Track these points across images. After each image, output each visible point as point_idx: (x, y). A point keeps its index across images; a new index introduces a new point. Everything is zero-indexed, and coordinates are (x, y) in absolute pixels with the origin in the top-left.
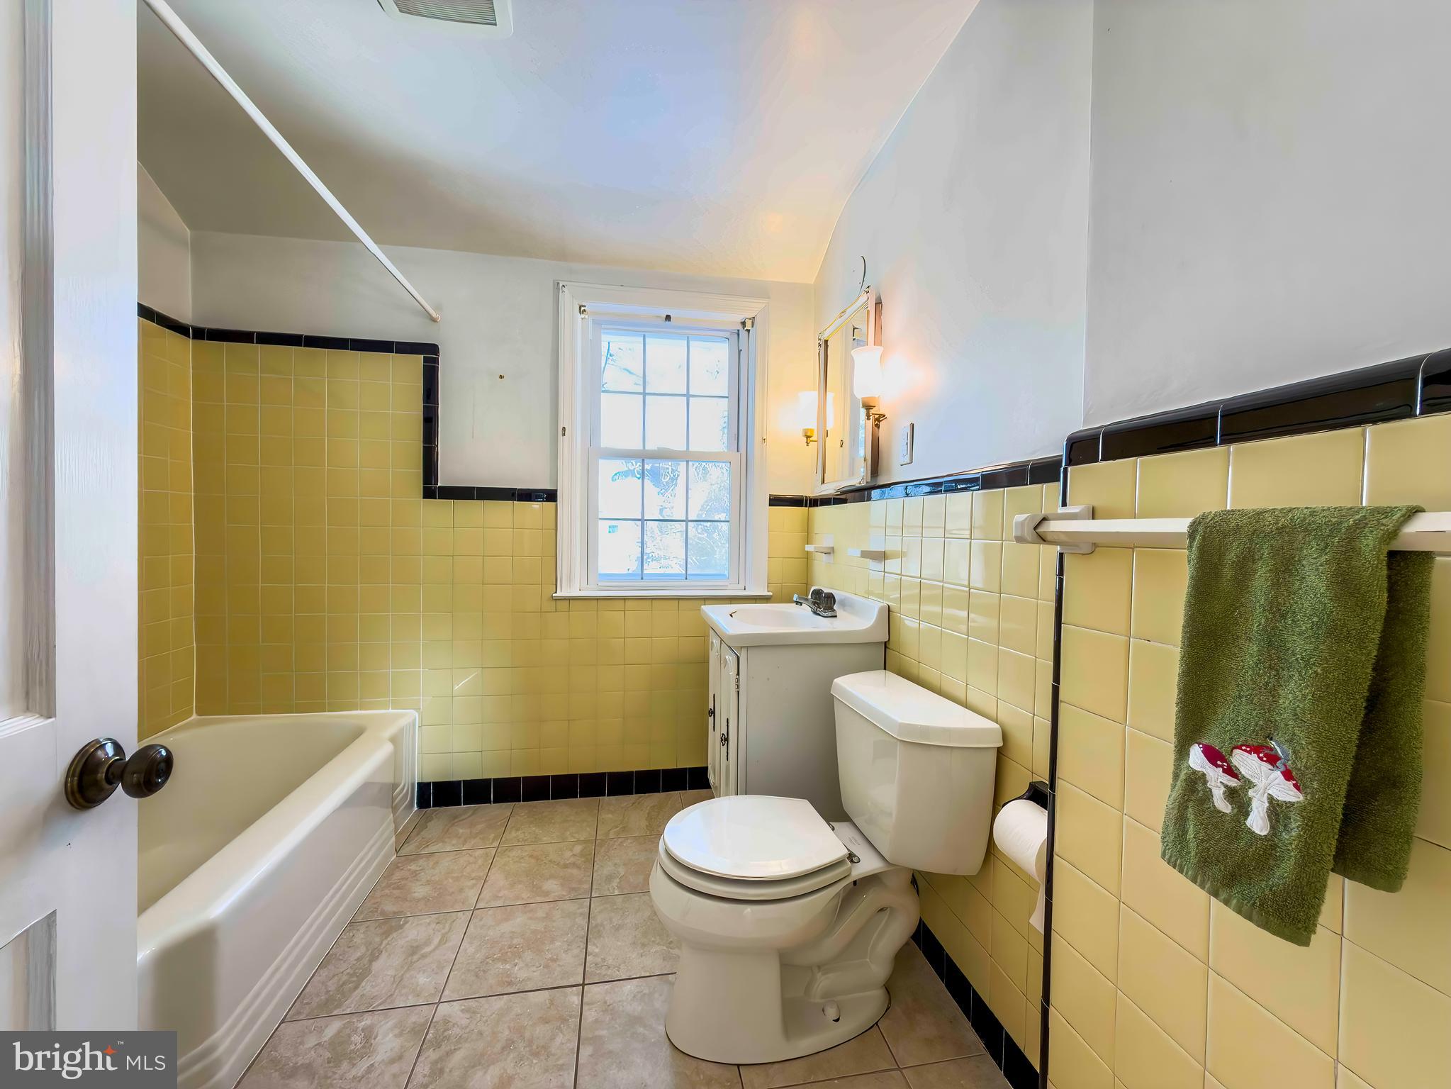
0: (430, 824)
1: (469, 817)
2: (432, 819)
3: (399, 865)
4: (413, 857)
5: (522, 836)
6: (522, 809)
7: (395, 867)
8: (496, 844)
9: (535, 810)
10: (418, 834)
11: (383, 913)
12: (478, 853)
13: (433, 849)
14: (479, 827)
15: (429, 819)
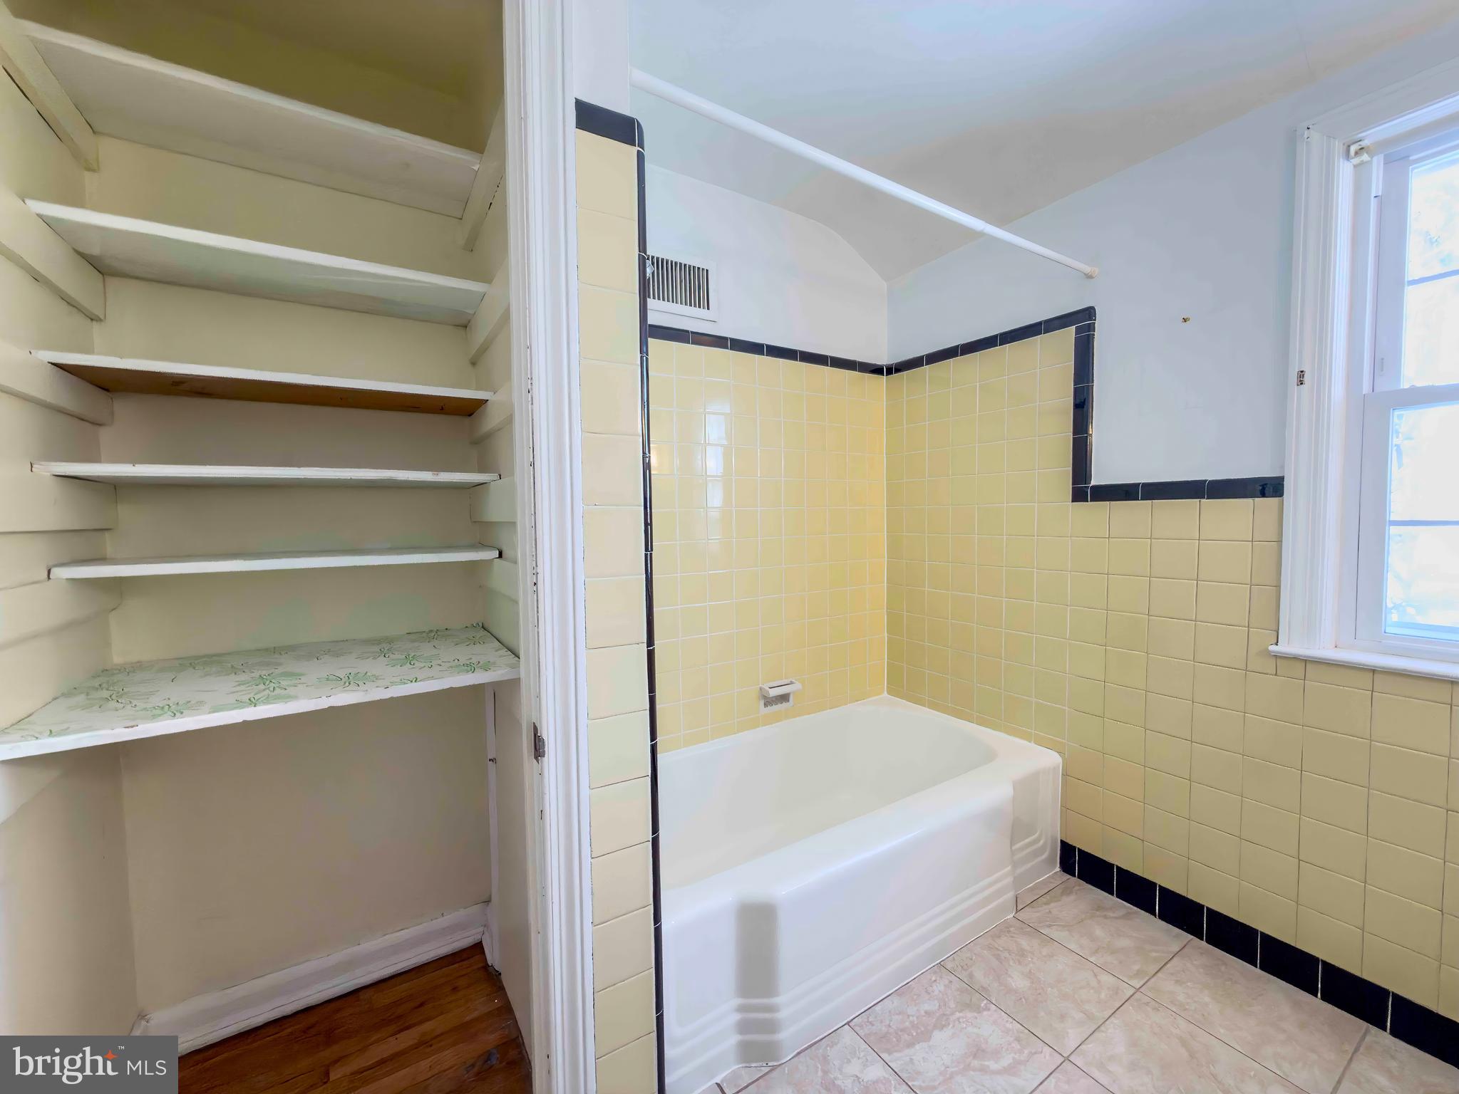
0: (1066, 899)
1: (1116, 918)
2: (1071, 893)
3: (1012, 929)
4: (1029, 929)
5: (1181, 998)
6: (1201, 954)
7: (1005, 929)
8: (1137, 983)
9: (1223, 968)
10: (1046, 904)
11: (971, 976)
12: (1105, 978)
13: (1054, 933)
14: (1124, 943)
15: (1067, 891)
